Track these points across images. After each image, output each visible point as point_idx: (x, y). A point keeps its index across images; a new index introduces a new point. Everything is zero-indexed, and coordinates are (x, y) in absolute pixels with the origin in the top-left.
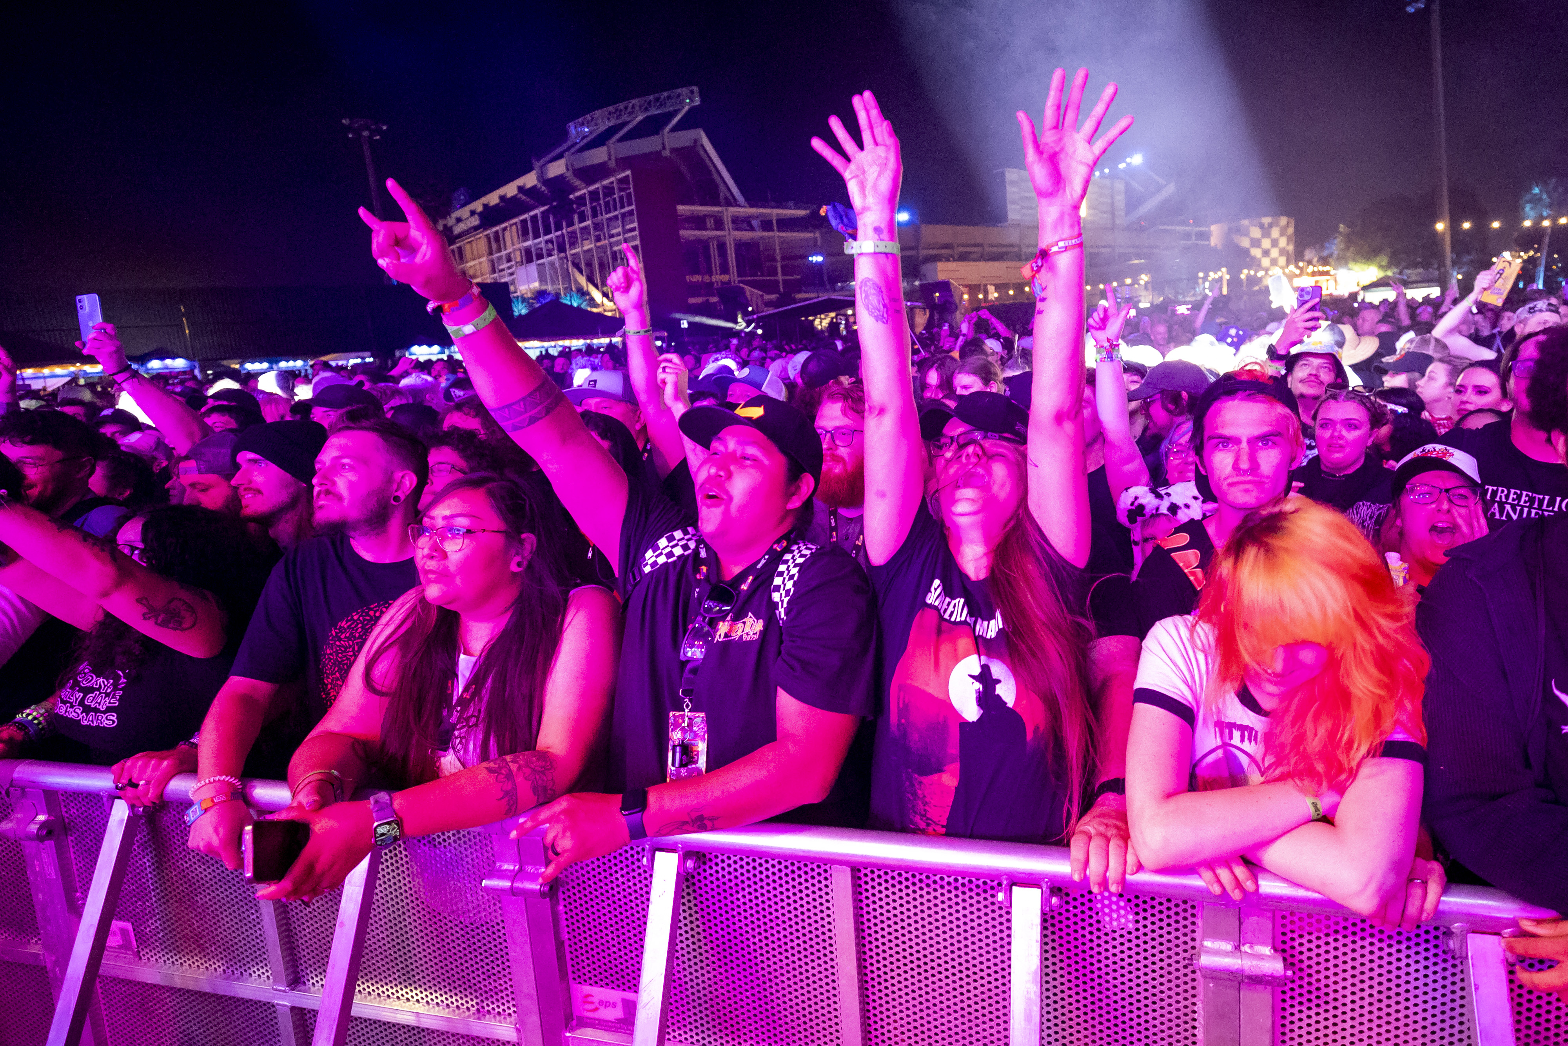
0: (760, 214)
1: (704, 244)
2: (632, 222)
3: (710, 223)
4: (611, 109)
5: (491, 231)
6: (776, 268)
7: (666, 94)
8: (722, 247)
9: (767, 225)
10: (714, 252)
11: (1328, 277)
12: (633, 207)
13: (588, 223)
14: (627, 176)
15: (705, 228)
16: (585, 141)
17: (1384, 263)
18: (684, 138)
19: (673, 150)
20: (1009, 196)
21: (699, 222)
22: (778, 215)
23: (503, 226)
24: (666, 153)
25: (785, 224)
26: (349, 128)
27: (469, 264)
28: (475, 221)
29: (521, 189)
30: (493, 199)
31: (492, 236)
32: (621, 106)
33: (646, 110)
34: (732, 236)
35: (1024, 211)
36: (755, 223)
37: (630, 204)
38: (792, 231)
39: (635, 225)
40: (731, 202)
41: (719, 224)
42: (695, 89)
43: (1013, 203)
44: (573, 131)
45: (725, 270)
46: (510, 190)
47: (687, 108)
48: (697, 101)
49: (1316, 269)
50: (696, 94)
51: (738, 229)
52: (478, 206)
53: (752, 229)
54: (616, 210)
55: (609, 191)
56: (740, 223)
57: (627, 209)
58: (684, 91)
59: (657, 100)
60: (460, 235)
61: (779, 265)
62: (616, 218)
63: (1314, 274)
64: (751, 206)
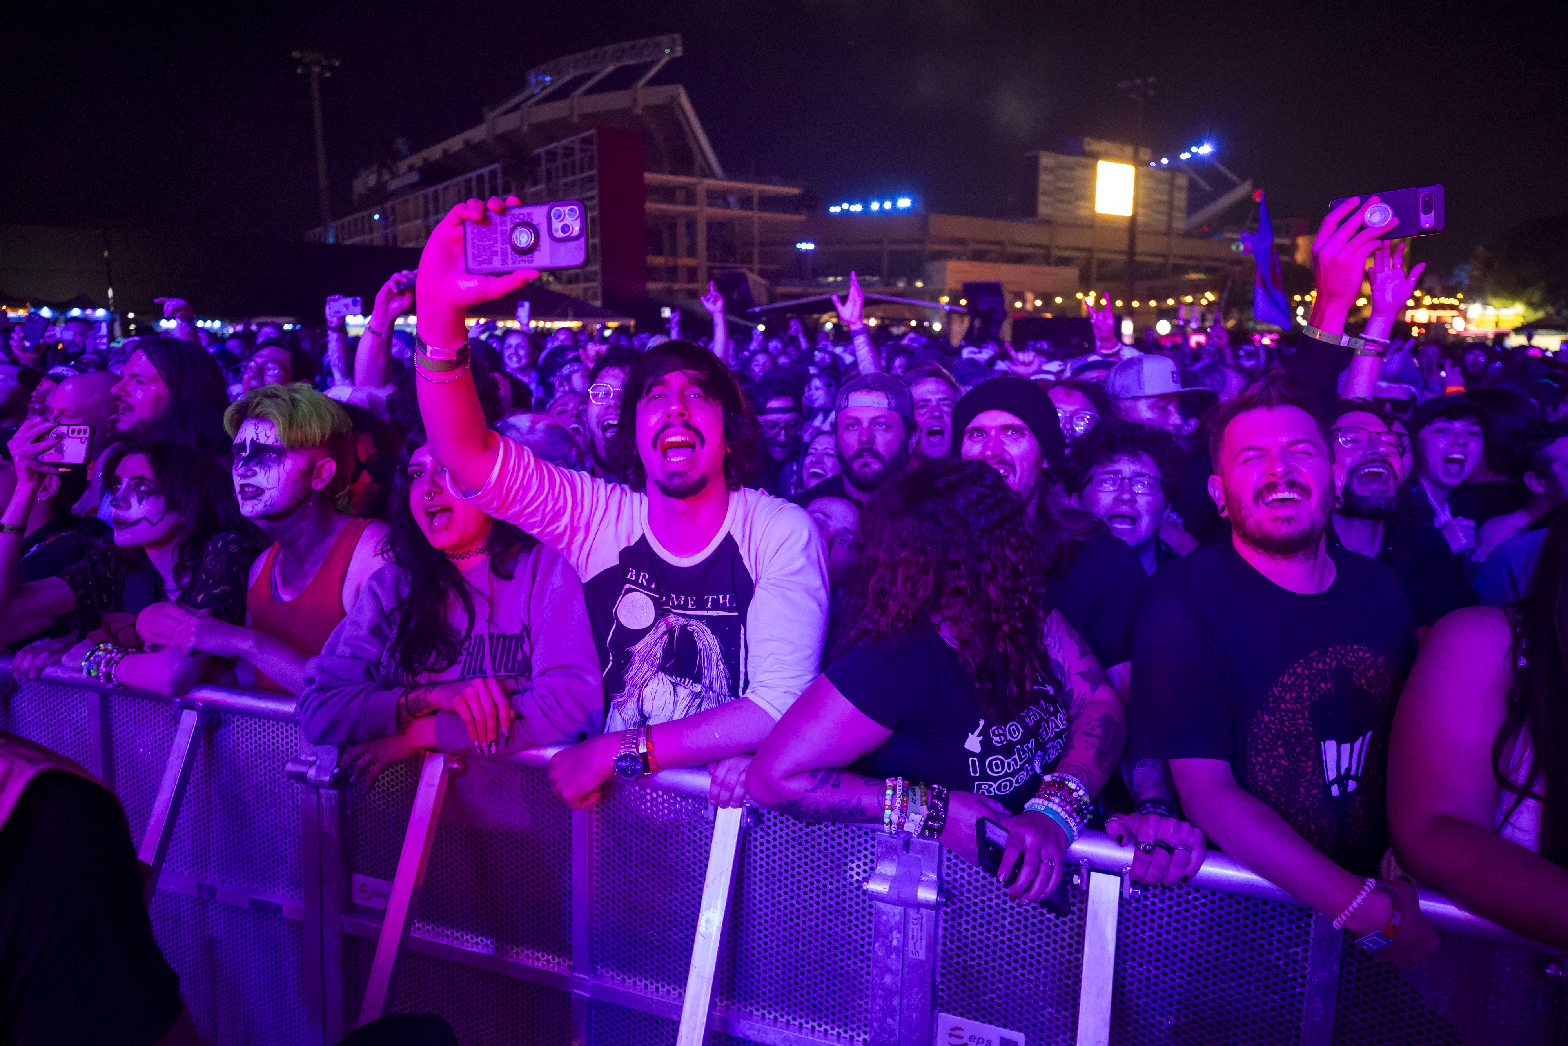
0: (741, 190)
1: (671, 222)
2: (591, 189)
3: (680, 195)
4: (578, 56)
5: (430, 191)
6: (751, 254)
7: (643, 42)
8: (691, 225)
9: (746, 202)
10: (681, 230)
11: (1455, 313)
12: (595, 172)
13: (541, 187)
14: (592, 135)
15: (673, 201)
16: (545, 93)
17: (1535, 300)
18: (658, 95)
19: (646, 108)
20: (1042, 186)
21: (668, 194)
22: (760, 191)
23: (444, 184)
24: (638, 111)
25: (769, 203)
26: (299, 62)
27: (400, 227)
28: (414, 177)
29: (467, 143)
30: (435, 153)
31: (431, 195)
32: (592, 52)
33: (619, 59)
34: (704, 212)
35: (1059, 205)
36: (731, 199)
37: (591, 168)
38: (776, 211)
39: (595, 193)
40: (707, 172)
41: (690, 198)
42: (677, 36)
43: (1046, 194)
44: (533, 80)
45: (692, 252)
46: (455, 144)
47: (665, 60)
48: (679, 51)
49: (1436, 301)
50: (679, 42)
51: (710, 205)
52: (417, 160)
53: (727, 205)
54: (573, 174)
55: (569, 151)
56: (717, 198)
57: (587, 174)
58: (664, 39)
59: (633, 48)
60: (394, 193)
61: (756, 252)
62: (573, 183)
63: (1433, 307)
64: (730, 179)
